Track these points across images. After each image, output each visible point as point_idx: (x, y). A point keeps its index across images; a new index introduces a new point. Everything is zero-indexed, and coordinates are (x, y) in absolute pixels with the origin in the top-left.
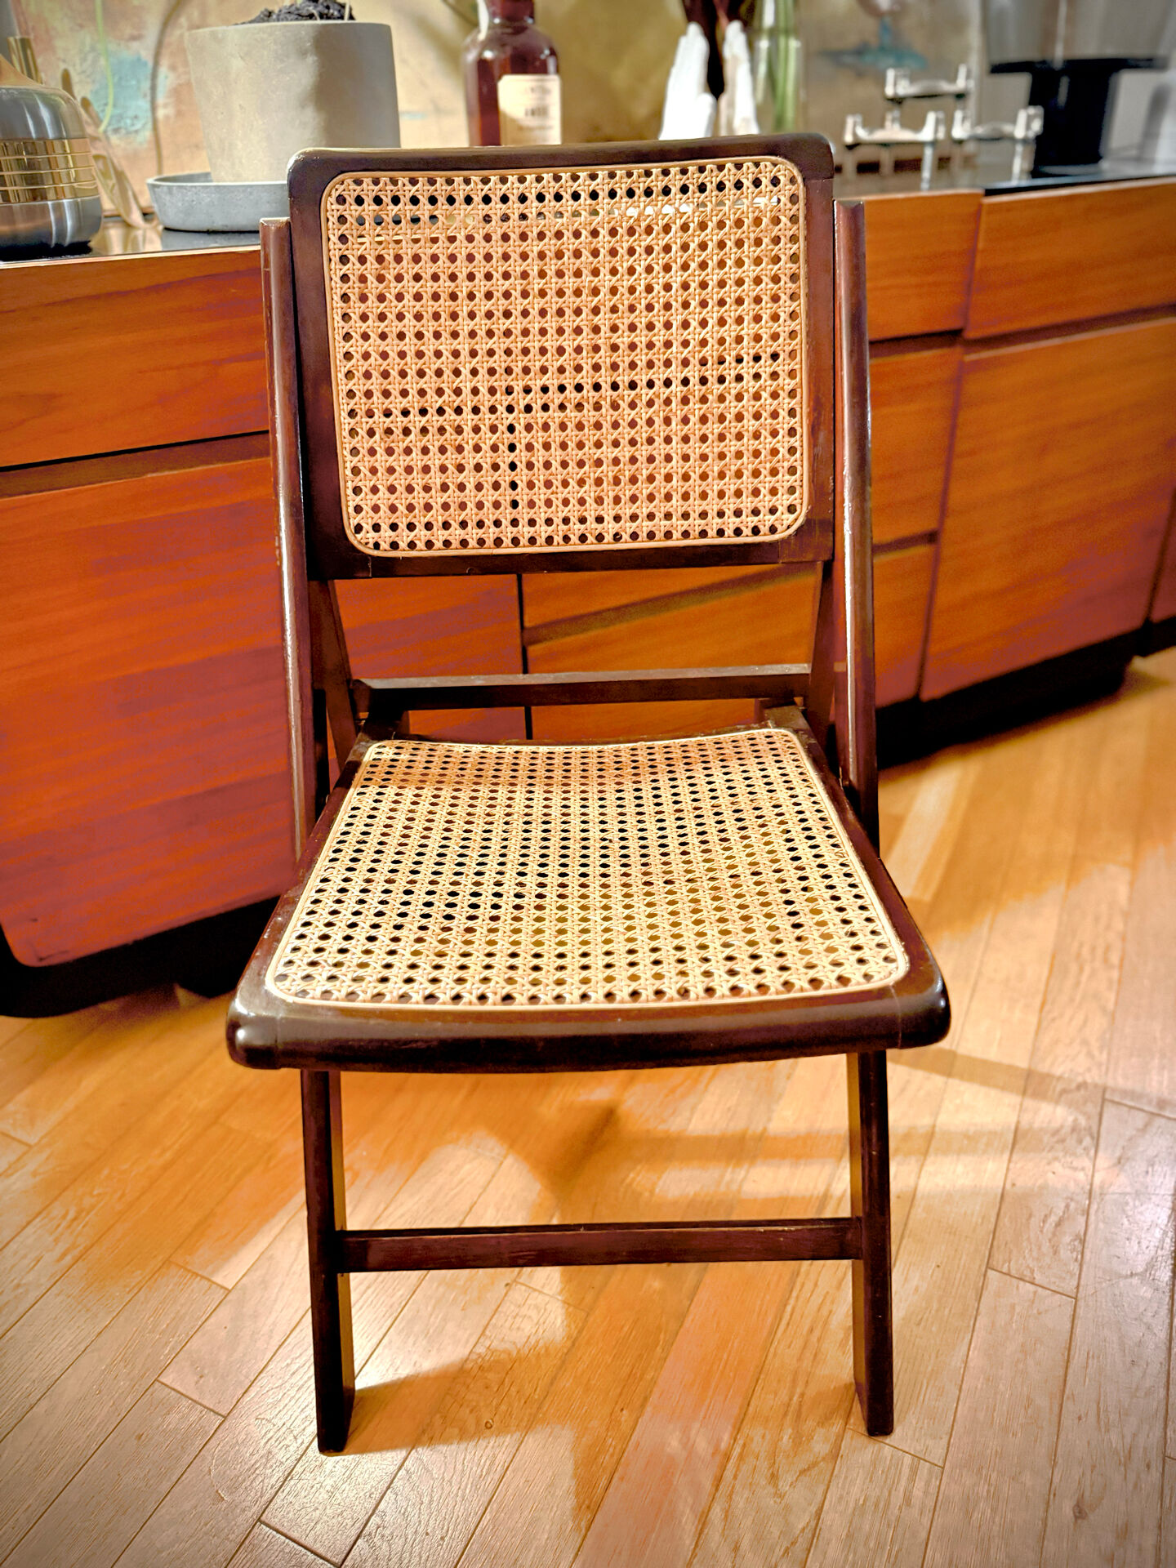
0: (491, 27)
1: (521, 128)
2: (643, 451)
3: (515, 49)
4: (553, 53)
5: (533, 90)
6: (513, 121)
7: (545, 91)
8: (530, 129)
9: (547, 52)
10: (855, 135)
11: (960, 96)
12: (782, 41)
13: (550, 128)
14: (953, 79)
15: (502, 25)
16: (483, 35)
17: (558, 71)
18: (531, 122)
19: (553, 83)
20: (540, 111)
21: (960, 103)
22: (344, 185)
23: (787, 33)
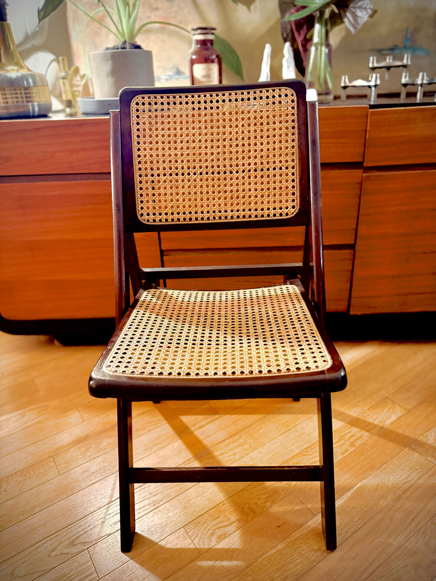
2: (241, 188)
10: (345, 83)
22: (138, 98)
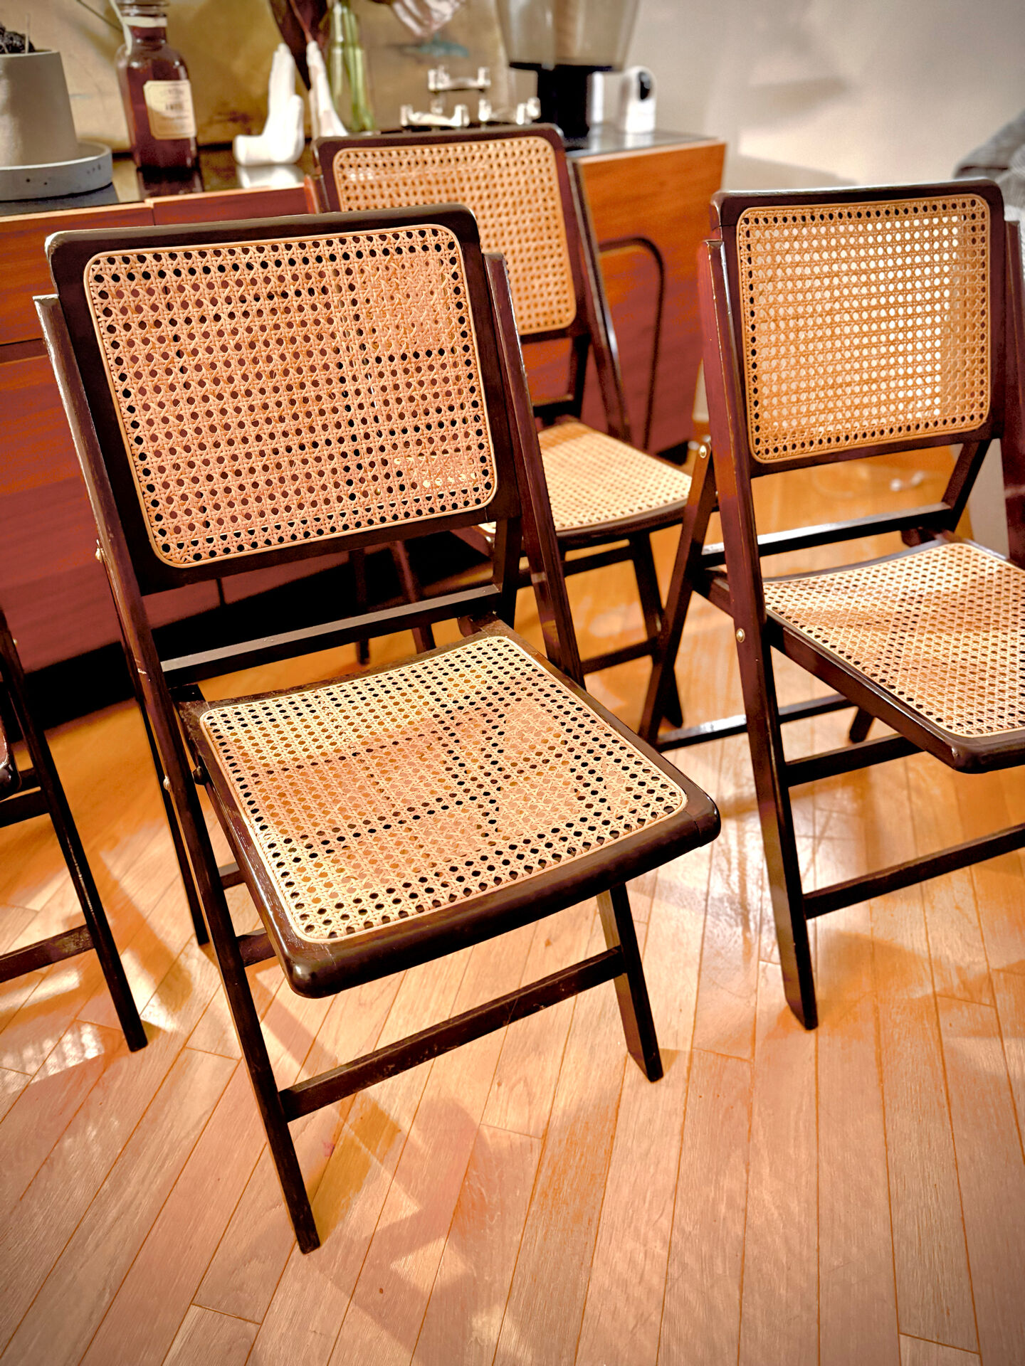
0: (134, 44)
1: (164, 118)
3: (154, 62)
4: (182, 63)
5: (170, 91)
6: (158, 113)
7: (179, 92)
8: (172, 119)
9: (177, 63)
10: (408, 120)
11: (482, 90)
12: (351, 51)
13: (186, 117)
14: (476, 77)
15: (143, 45)
16: (128, 52)
17: (188, 78)
18: (171, 114)
19: (185, 86)
20: (177, 106)
21: (482, 95)
23: (354, 46)
